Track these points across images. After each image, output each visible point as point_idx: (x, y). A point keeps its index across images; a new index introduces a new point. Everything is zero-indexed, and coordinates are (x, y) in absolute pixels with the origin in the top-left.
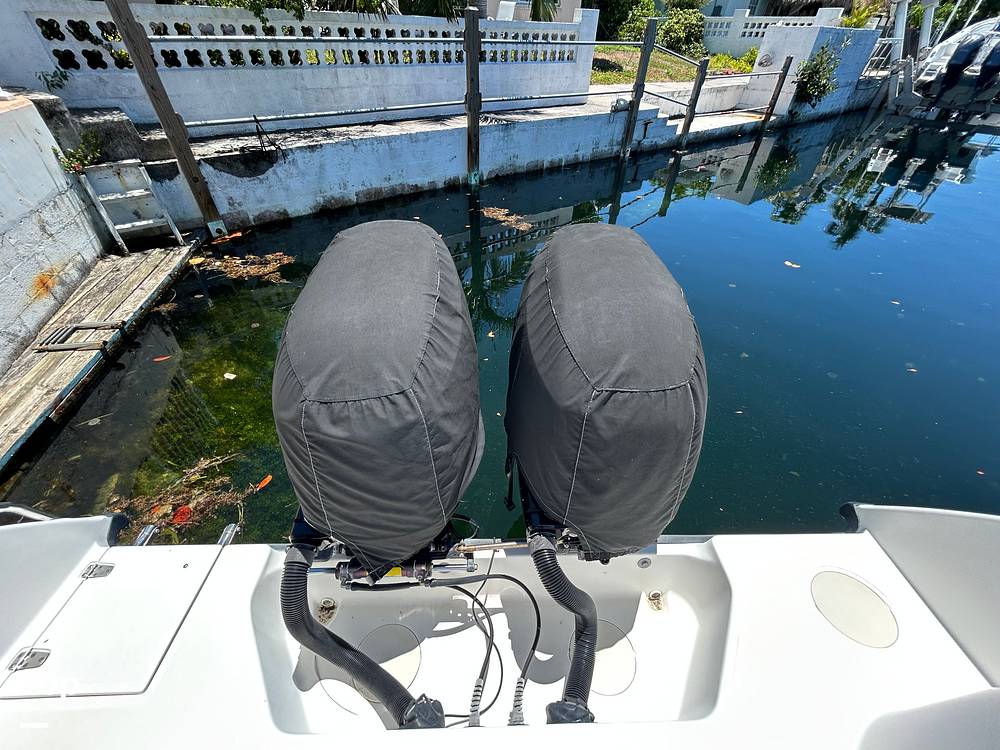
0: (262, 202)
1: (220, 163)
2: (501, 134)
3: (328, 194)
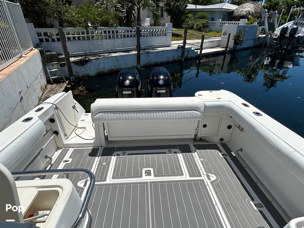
0: (83, 72)
2: (146, 55)
3: (100, 70)
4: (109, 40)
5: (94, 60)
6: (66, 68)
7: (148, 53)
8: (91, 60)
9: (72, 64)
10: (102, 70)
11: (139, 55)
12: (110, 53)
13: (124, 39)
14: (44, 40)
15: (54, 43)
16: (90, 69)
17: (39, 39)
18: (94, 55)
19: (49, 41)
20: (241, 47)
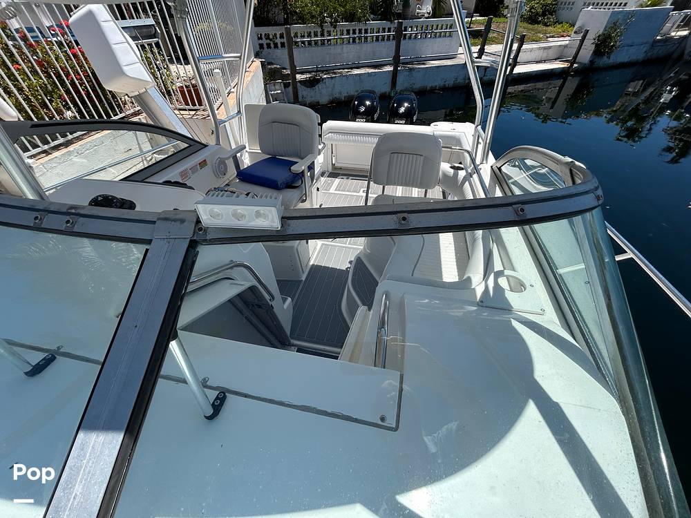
0: (312, 97)
1: (303, 82)
2: (408, 73)
3: (335, 96)
4: (352, 46)
5: (327, 80)
6: (290, 88)
7: (411, 69)
8: (323, 79)
9: (299, 84)
10: (337, 96)
11: (396, 74)
12: (352, 68)
13: (376, 44)
14: (265, 46)
15: (277, 50)
16: (321, 93)
17: (259, 44)
18: (327, 71)
19: (270, 48)
20: (611, 61)
